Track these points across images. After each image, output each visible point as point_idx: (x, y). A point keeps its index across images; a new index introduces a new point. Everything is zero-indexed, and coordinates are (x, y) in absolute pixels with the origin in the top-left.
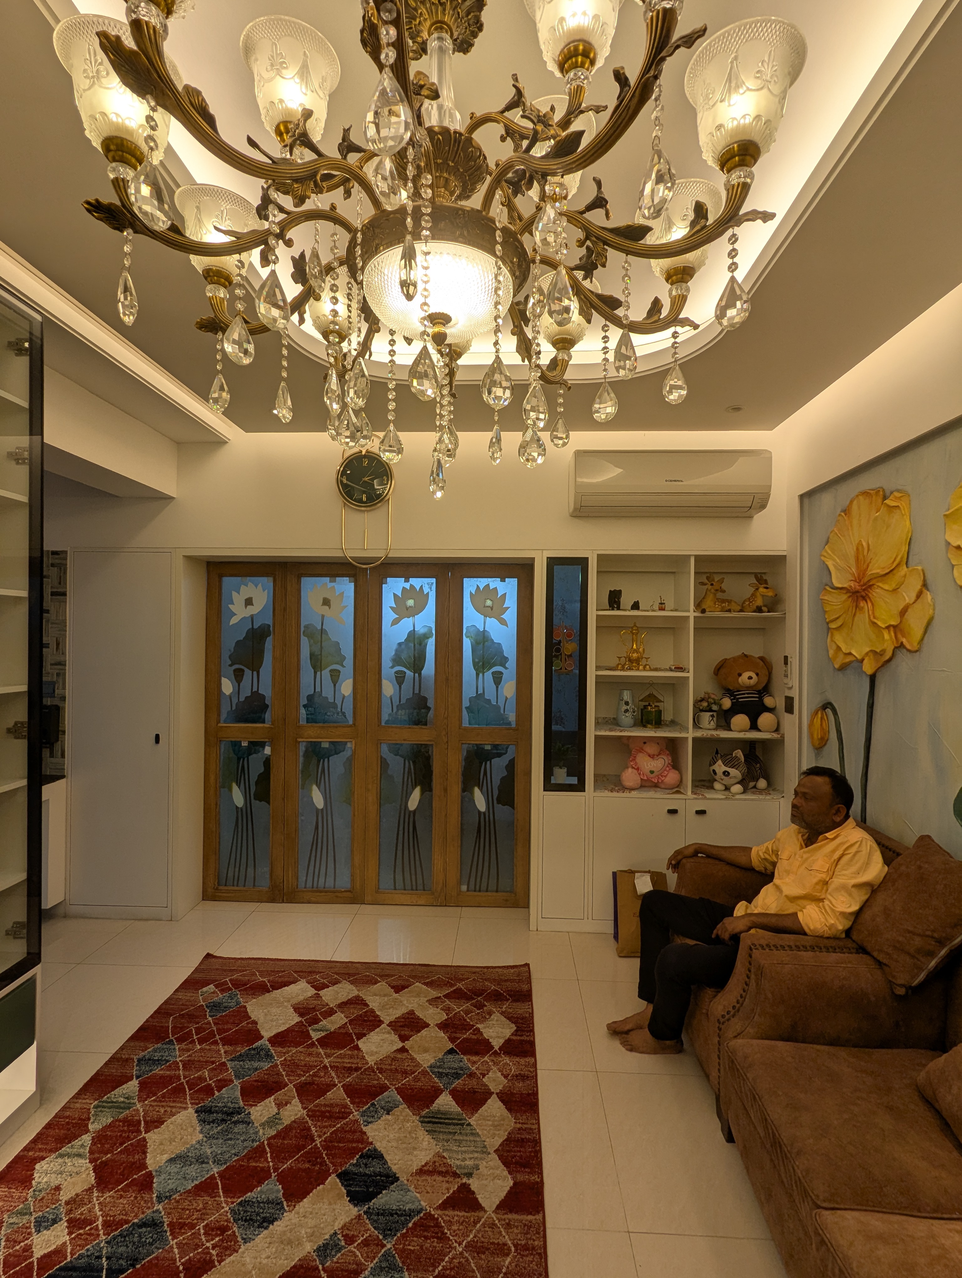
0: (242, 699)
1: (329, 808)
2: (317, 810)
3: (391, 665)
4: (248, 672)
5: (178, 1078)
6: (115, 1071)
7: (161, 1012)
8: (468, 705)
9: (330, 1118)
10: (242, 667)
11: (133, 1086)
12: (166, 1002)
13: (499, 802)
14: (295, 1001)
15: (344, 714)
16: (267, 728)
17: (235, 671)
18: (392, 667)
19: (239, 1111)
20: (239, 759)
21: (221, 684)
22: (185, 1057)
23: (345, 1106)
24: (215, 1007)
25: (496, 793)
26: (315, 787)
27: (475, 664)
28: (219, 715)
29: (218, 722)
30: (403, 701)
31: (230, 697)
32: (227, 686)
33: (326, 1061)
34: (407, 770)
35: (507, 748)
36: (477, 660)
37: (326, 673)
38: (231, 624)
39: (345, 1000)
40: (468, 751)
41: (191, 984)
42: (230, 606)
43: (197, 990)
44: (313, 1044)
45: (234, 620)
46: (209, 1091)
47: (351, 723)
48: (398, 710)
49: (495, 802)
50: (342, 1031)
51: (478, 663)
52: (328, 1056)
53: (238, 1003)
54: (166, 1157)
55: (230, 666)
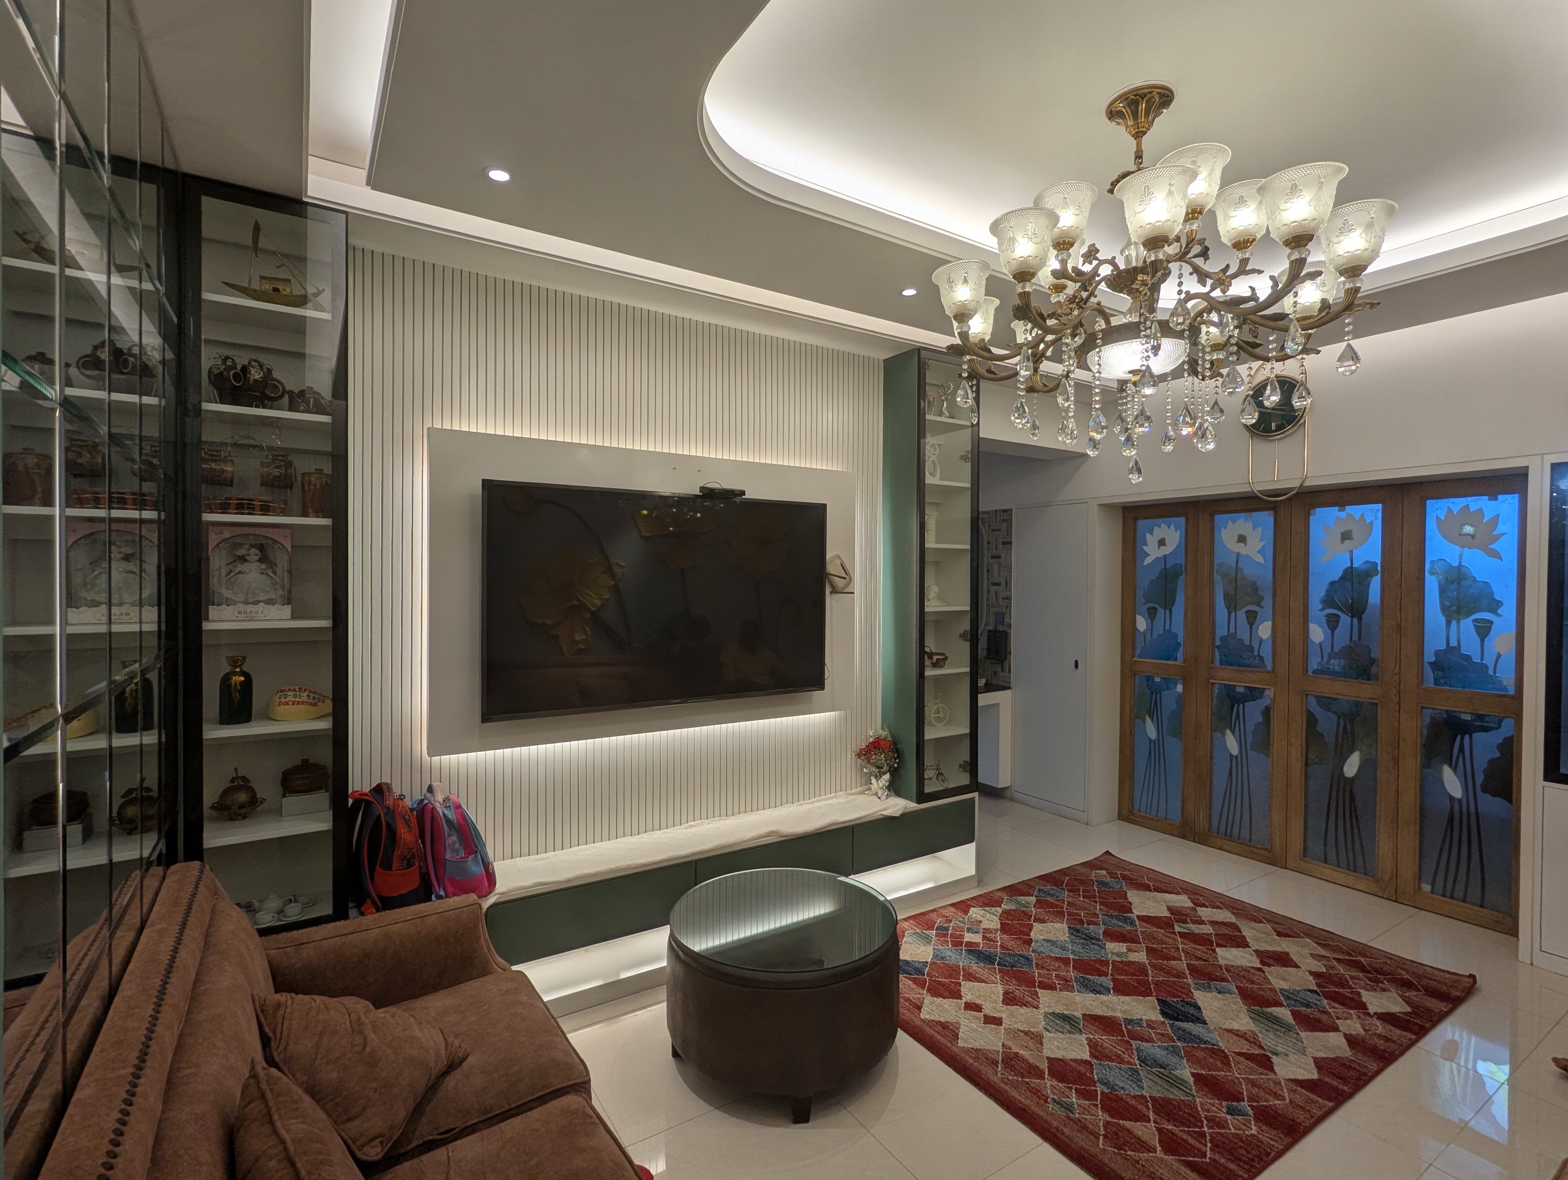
0: (1155, 636)
1: (1244, 755)
2: (1231, 756)
3: (1320, 606)
4: (1161, 611)
5: (1063, 908)
6: (1024, 889)
7: (1062, 872)
8: (1433, 659)
9: (1167, 973)
10: (1155, 605)
11: (1032, 899)
12: (1067, 868)
13: (1485, 789)
14: (1170, 904)
15: (1261, 658)
16: (1179, 666)
17: (1149, 609)
18: (1322, 610)
19: (1098, 940)
20: (1152, 693)
21: (1135, 621)
22: (1070, 900)
23: (1184, 974)
24: (1102, 883)
25: (1480, 778)
26: (1228, 732)
27: (1445, 609)
28: (1134, 649)
29: (1133, 656)
30: (1336, 649)
31: (1144, 633)
32: (1141, 624)
33: (1180, 946)
34: (1341, 729)
35: (1500, 721)
36: (1447, 604)
37: (1241, 614)
38: (1145, 564)
39: (1219, 920)
40: (1432, 718)
41: (1089, 865)
42: (1145, 547)
43: (1092, 870)
44: (1174, 933)
45: (1148, 561)
46: (1081, 922)
47: (1269, 668)
48: (1329, 659)
49: (1479, 789)
50: (1206, 937)
51: (1450, 607)
52: (1182, 943)
53: (1121, 887)
54: (1042, 937)
55: (1145, 604)
